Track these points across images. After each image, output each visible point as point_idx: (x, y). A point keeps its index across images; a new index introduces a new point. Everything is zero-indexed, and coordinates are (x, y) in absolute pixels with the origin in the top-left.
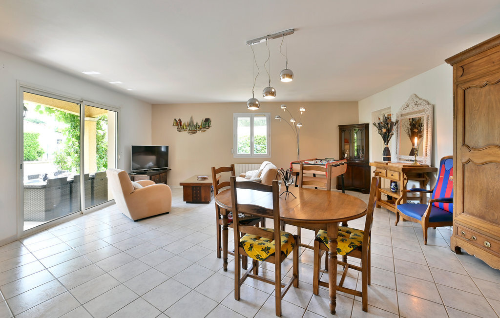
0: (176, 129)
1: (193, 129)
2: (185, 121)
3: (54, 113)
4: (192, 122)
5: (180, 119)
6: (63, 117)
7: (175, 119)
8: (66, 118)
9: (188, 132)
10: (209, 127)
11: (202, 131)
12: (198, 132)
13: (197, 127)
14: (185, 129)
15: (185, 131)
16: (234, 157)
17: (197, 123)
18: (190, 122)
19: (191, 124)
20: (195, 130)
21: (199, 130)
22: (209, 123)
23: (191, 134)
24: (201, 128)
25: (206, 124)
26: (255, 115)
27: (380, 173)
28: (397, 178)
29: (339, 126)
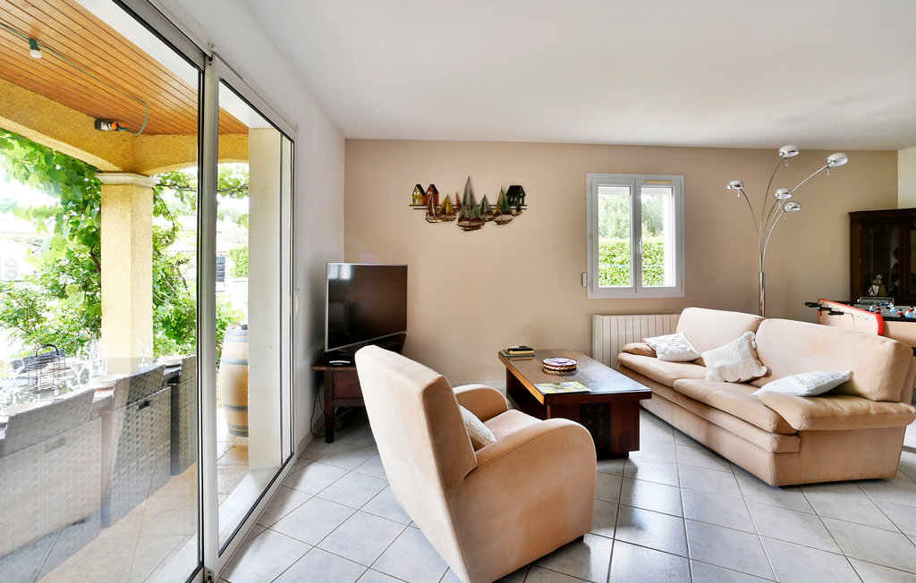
0: (423, 213)
1: (472, 215)
2: (450, 190)
3: (11, 147)
4: (469, 193)
5: (433, 186)
6: (42, 168)
7: (419, 187)
8: (51, 174)
9: (460, 224)
10: (519, 210)
11: (499, 223)
12: (486, 223)
13: (485, 210)
14: (450, 214)
15: (448, 220)
16: (590, 296)
17: (485, 199)
18: (465, 196)
19: (468, 202)
20: (478, 220)
21: (491, 220)
22: (521, 200)
23: (467, 229)
24: (497, 214)
25: (511, 203)
26: (646, 181)
29: (851, 214)
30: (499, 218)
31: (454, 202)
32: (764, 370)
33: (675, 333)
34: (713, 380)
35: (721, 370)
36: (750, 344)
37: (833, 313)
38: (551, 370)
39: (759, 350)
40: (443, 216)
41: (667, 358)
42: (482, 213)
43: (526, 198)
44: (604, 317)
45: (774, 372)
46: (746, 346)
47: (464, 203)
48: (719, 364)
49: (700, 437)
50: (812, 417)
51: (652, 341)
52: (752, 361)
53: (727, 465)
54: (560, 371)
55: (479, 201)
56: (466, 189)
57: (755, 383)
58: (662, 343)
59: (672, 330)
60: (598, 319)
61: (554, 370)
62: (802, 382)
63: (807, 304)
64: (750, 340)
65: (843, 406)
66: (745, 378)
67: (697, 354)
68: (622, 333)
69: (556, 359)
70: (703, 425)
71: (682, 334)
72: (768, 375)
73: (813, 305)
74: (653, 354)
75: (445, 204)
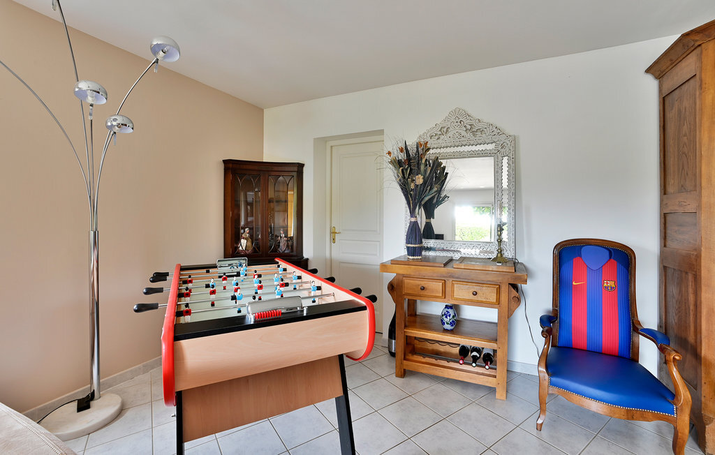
27: (423, 289)
28: (493, 298)
29: (225, 162)
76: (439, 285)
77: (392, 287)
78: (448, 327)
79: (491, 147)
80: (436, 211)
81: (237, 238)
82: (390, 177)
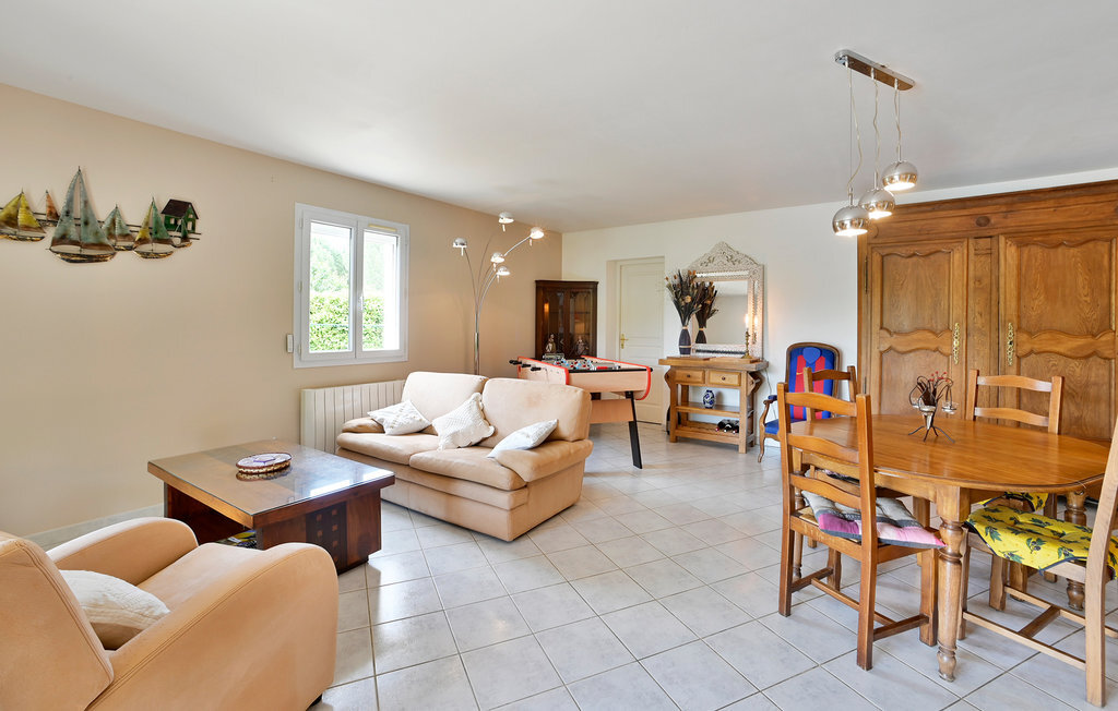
1: (86, 236)
4: (79, 197)
9: (56, 248)
10: (185, 238)
11: (146, 255)
12: (119, 254)
13: (117, 232)
14: (27, 228)
15: (23, 239)
16: (297, 364)
17: (116, 212)
18: (70, 201)
19: (78, 211)
20: (101, 246)
21: (130, 248)
22: (190, 225)
23: (69, 258)
24: (143, 241)
25: (169, 227)
26: (369, 225)
27: (689, 376)
28: (736, 383)
29: (536, 281)
30: (146, 248)
31: (43, 209)
32: (492, 429)
33: (400, 402)
34: (447, 448)
35: (454, 436)
36: (478, 405)
37: (534, 369)
38: (252, 474)
39: (486, 409)
40: (9, 230)
41: (395, 431)
42: (111, 236)
43: (198, 223)
44: (317, 391)
45: (500, 431)
46: (475, 408)
47: (68, 213)
48: (452, 430)
49: (440, 513)
50: (538, 467)
51: (378, 414)
52: (482, 422)
53: (467, 533)
54: (266, 473)
55: (102, 213)
56: (72, 188)
57: (483, 444)
58: (388, 415)
59: (397, 400)
60: (309, 394)
61: (258, 474)
62: (528, 436)
63: (511, 362)
64: (478, 400)
65: (555, 451)
66: (475, 440)
67: (426, 423)
68: (339, 408)
69: (258, 458)
70: (443, 498)
71: (409, 401)
72: (495, 434)
73: (517, 363)
74: (380, 429)
75: (17, 206)
76: (700, 374)
77: (667, 377)
78: (708, 405)
79: (746, 273)
80: (708, 321)
81: (546, 342)
82: (668, 297)
